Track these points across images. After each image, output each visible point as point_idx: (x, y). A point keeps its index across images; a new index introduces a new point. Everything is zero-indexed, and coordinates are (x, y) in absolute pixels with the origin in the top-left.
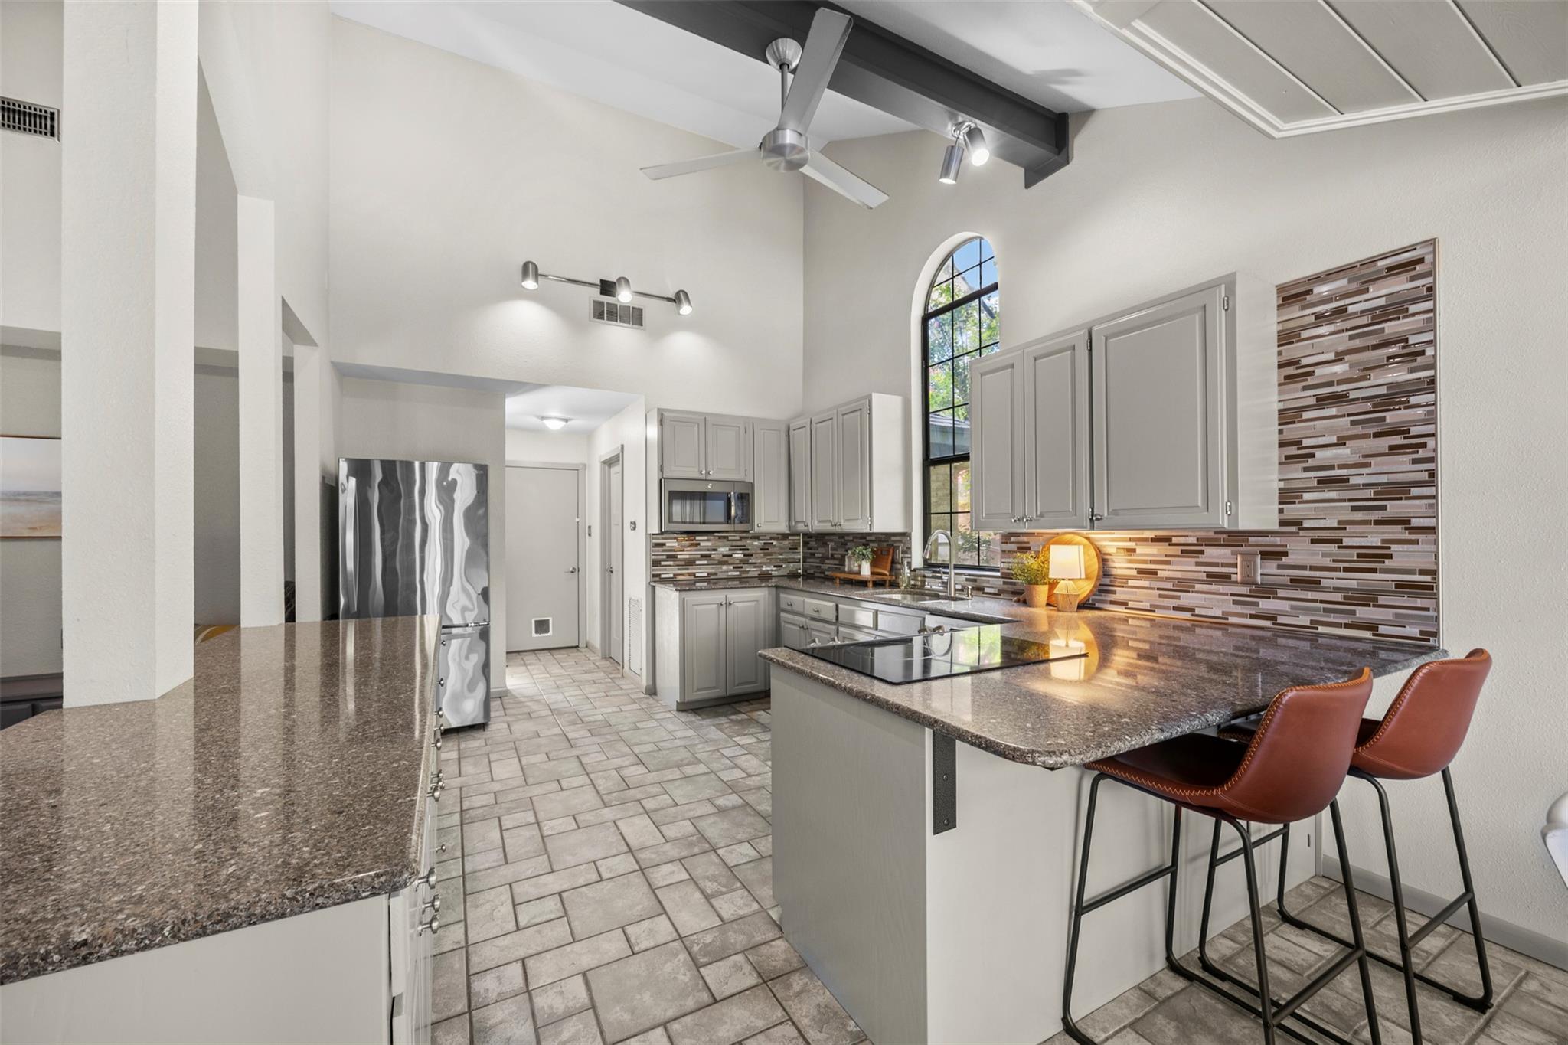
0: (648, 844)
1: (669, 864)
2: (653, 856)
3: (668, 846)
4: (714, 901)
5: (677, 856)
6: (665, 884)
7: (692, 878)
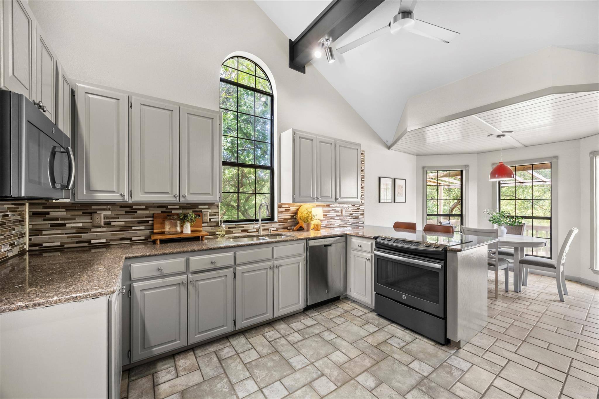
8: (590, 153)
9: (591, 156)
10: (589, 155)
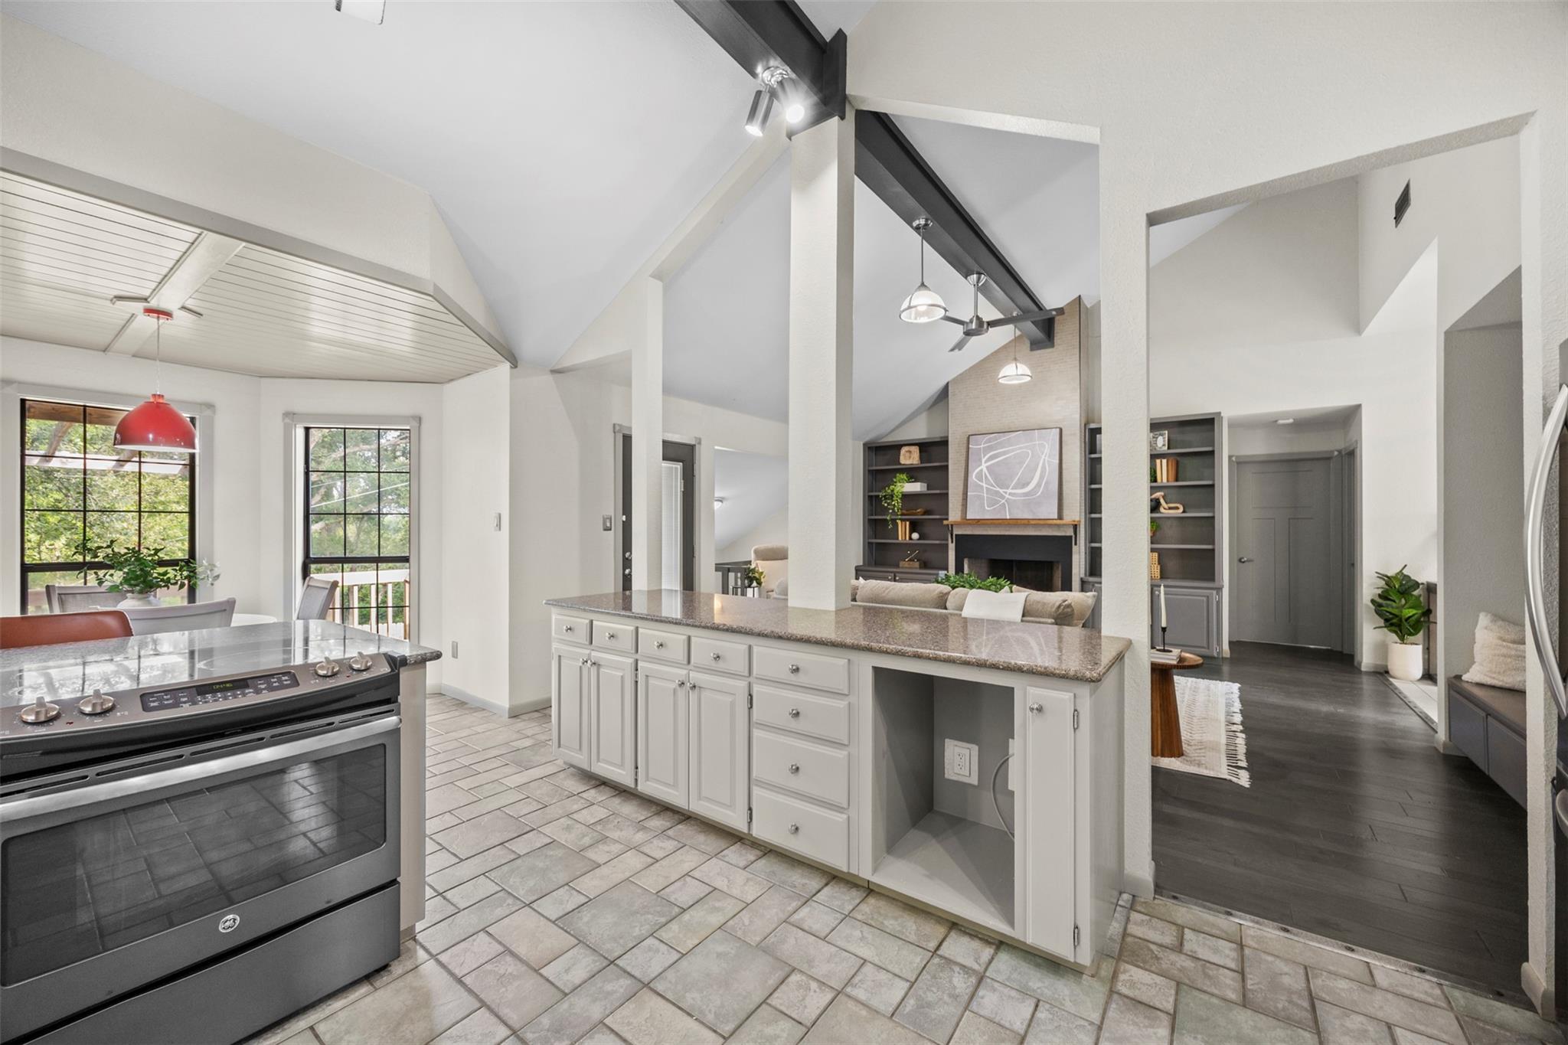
0: (630, 1006)
1: (578, 982)
2: (609, 987)
3: (596, 1012)
4: (501, 949)
5: (572, 998)
6: (570, 953)
7: (536, 971)
8: (284, 414)
9: (287, 420)
10: (284, 419)
